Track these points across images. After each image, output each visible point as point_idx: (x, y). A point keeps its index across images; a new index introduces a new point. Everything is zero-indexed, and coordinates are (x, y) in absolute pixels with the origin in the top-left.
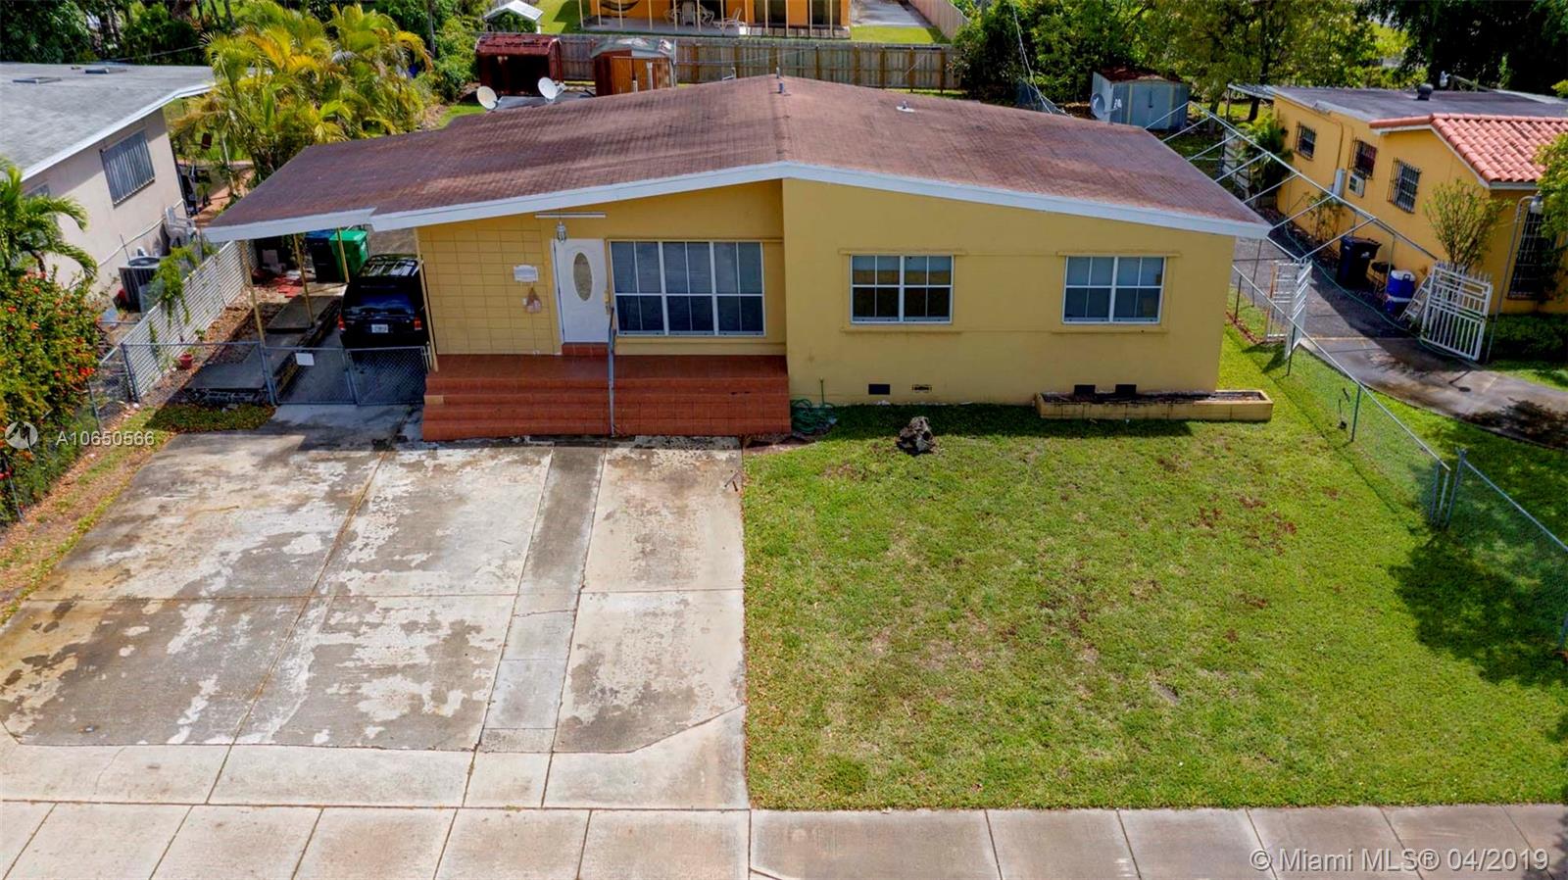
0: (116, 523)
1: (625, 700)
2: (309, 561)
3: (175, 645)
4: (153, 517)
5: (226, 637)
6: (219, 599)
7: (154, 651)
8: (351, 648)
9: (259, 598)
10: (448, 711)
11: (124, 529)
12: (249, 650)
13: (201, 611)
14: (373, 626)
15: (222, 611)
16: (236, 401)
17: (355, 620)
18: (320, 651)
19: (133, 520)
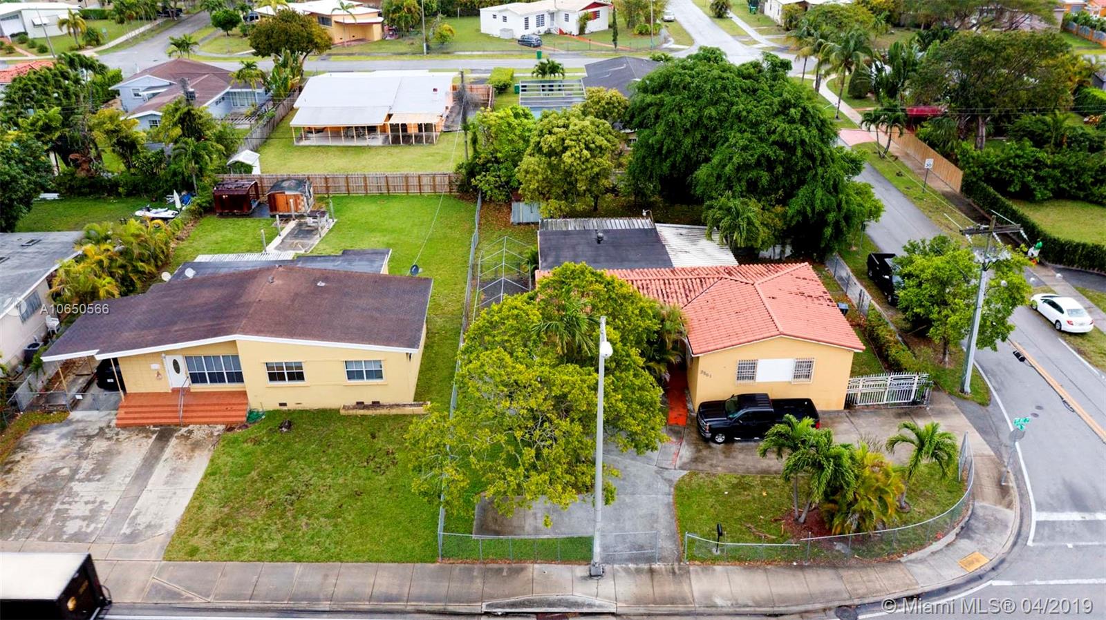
0: (7, 464)
1: (141, 528)
2: (63, 478)
3: (16, 509)
4: (19, 461)
5: (32, 506)
6: (32, 493)
7: (10, 511)
8: (67, 510)
9: (45, 492)
10: (89, 530)
11: (9, 466)
12: (37, 511)
13: (26, 496)
14: (76, 502)
15: (33, 496)
16: (56, 411)
17: (71, 500)
18: (58, 510)
19: (12, 462)
